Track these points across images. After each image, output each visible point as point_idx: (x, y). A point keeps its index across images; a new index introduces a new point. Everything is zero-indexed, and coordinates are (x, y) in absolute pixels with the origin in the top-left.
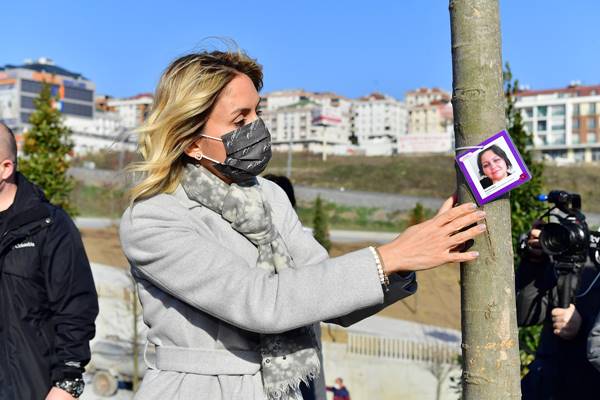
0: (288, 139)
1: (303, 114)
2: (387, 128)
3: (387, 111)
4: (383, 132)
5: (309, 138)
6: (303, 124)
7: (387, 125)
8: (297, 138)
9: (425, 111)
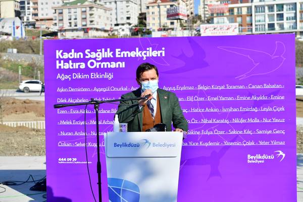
0: (73, 27)
1: (84, 9)
2: (128, 18)
3: (127, 6)
4: (125, 21)
5: (88, 26)
6: (84, 16)
7: (128, 16)
8: (79, 26)
9: (159, 6)
